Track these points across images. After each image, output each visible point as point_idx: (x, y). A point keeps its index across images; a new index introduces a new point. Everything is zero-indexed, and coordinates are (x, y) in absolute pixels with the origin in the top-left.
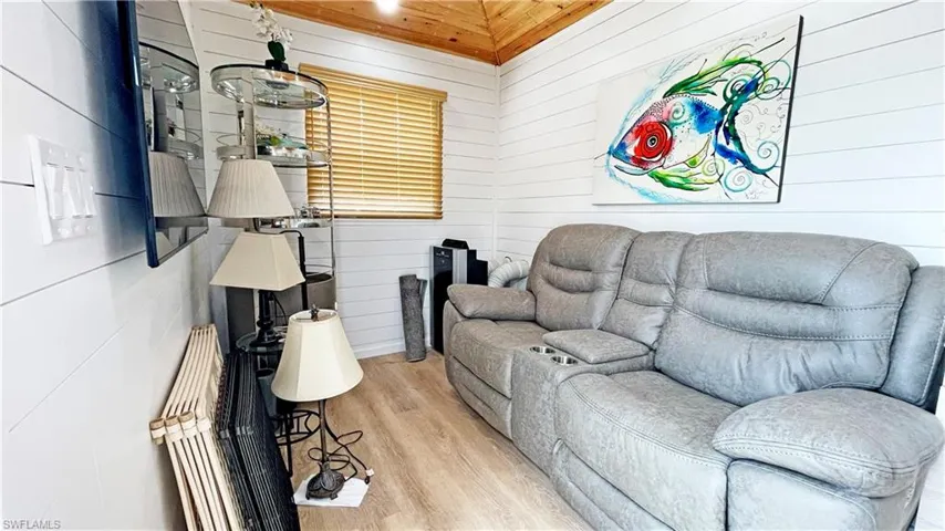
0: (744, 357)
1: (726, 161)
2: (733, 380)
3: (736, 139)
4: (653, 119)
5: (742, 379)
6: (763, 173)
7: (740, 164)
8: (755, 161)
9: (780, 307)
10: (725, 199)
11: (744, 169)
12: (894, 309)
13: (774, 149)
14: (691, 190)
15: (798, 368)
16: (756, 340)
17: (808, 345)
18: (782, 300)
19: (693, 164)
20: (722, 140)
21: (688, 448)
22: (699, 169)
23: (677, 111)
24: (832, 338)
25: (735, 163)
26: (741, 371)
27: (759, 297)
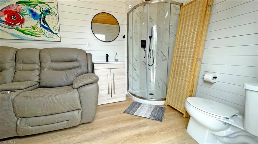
0: (65, 75)
1: (45, 29)
2: (64, 81)
3: (47, 24)
4: (13, 10)
5: (66, 80)
6: (56, 34)
7: (49, 31)
8: (53, 31)
9: (69, 63)
10: (47, 40)
11: (51, 32)
12: (86, 60)
13: (57, 29)
14: (35, 36)
15: (76, 74)
16: (66, 71)
17: (76, 69)
18: (69, 62)
19: (34, 28)
20: (42, 23)
21: (69, 91)
22: (36, 30)
23: (24, 10)
24: (79, 67)
25: (48, 30)
26: (66, 78)
27: (64, 62)
